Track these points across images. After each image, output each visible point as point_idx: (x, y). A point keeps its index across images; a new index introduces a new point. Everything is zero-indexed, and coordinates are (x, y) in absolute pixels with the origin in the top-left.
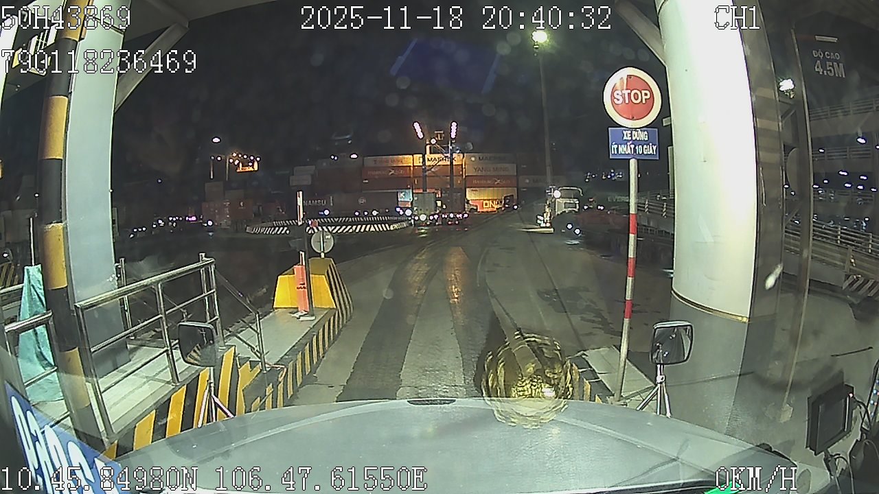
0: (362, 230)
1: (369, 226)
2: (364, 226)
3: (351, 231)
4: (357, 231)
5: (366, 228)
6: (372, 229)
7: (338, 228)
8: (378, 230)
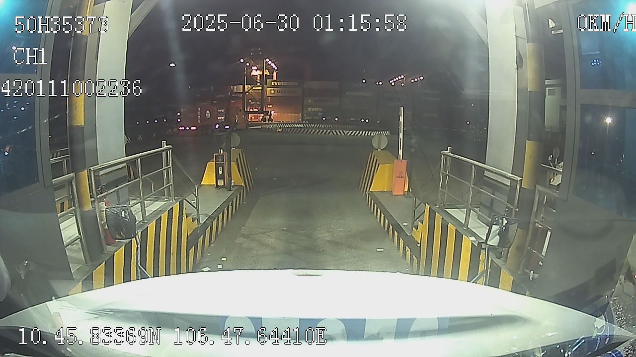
0: (366, 135)
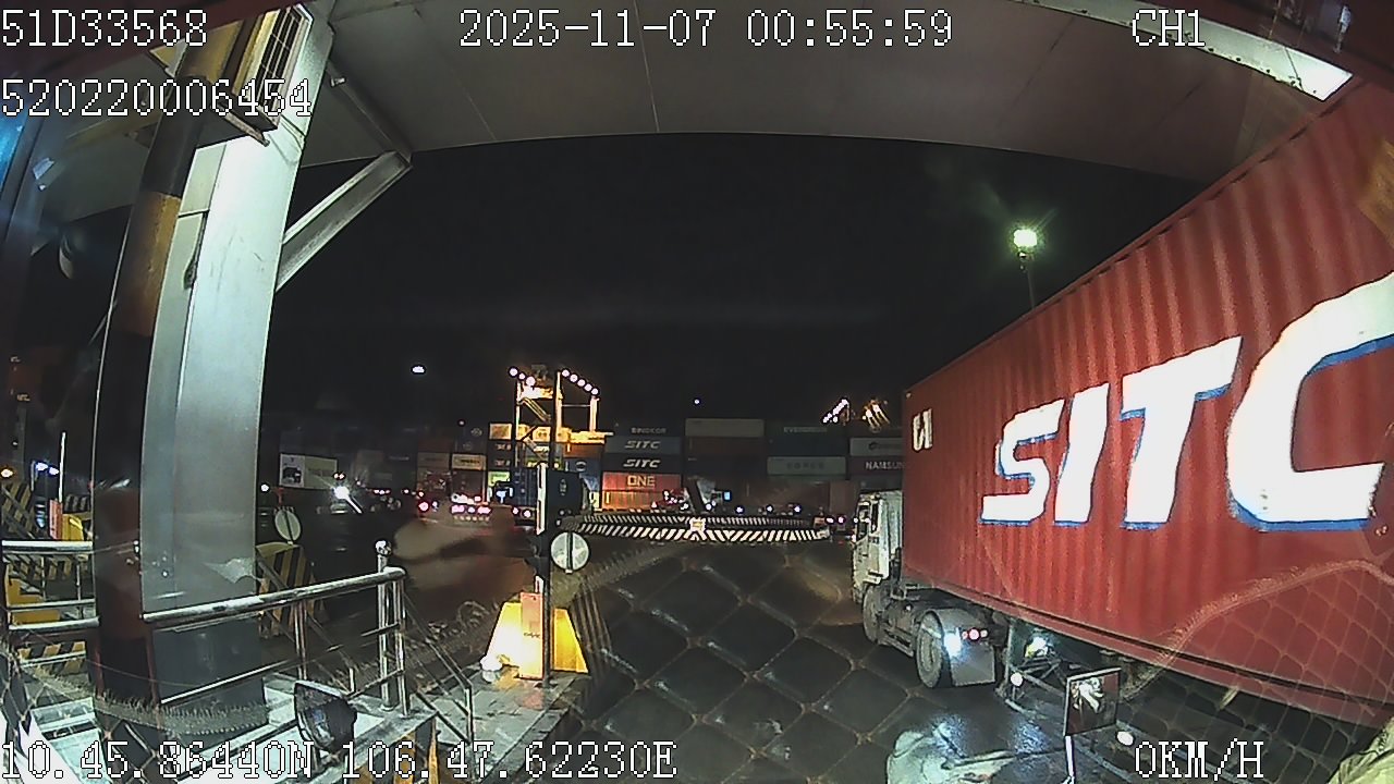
1: (787, 532)
2: (780, 532)
3: (761, 539)
4: (770, 539)
5: (783, 535)
6: (793, 538)
7: (740, 533)
8: (800, 539)
